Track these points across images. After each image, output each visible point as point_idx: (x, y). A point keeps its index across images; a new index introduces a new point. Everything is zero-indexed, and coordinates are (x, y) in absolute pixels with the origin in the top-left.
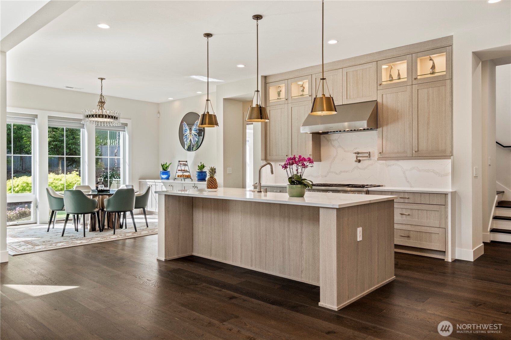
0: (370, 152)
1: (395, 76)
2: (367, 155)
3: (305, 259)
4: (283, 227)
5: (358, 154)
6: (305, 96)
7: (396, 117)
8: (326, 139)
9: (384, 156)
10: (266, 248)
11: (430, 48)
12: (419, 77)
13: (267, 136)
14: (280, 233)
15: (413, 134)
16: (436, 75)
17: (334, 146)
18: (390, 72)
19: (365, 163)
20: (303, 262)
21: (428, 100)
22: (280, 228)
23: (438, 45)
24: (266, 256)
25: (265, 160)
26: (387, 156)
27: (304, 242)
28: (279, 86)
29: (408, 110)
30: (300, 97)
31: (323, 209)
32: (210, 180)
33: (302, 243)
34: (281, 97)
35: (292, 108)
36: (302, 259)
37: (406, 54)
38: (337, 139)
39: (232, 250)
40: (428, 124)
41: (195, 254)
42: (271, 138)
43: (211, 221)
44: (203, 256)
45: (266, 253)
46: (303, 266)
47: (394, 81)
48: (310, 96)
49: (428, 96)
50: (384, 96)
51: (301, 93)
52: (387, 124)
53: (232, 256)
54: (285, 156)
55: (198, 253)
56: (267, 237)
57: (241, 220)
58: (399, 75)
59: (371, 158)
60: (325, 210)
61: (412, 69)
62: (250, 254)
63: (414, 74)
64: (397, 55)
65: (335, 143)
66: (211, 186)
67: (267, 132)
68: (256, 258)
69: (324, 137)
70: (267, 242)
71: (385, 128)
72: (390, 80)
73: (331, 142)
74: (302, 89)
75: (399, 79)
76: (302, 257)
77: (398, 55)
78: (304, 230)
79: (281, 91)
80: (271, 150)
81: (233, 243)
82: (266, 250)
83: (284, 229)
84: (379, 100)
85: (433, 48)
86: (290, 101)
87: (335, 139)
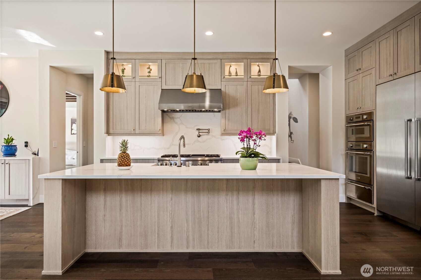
0: (209, 129)
1: (233, 73)
2: (207, 131)
3: (257, 229)
4: (231, 201)
5: (199, 130)
6: (151, 77)
7: (235, 103)
8: (169, 116)
9: (226, 132)
10: (208, 225)
11: (260, 58)
12: (252, 77)
13: (110, 111)
14: (227, 207)
15: (248, 117)
16: (261, 77)
17: (176, 123)
18: (230, 69)
19: (204, 137)
20: (255, 232)
21: (258, 94)
22: (227, 202)
23: (265, 57)
24: (208, 234)
25: (107, 134)
26: (229, 132)
27: (257, 212)
28: (123, 64)
29: (244, 99)
30: (147, 77)
31: (325, 180)
32: (125, 156)
33: (254, 214)
34: (124, 75)
35: (140, 86)
36: (254, 229)
37: (243, 58)
38: (180, 117)
39: (157, 235)
40: (258, 110)
41: (91, 250)
42: (114, 113)
43: (121, 205)
44: (107, 250)
45: (208, 230)
46: (255, 237)
47: (232, 77)
48: (160, 78)
49: (258, 91)
50: (227, 86)
51: (148, 74)
52: (229, 109)
53: (157, 241)
54: (133, 130)
55: (96, 248)
56: (210, 213)
57: (171, 200)
58: (236, 73)
59: (210, 134)
60: (327, 181)
61: (248, 69)
62: (186, 235)
63: (249, 74)
64: (236, 58)
65: (177, 120)
66: (126, 163)
67: (110, 106)
68: (194, 239)
69: (167, 115)
70: (210, 219)
71: (227, 111)
72: (229, 76)
73: (174, 120)
74: (149, 71)
75: (237, 75)
76: (254, 227)
77: (238, 58)
78: (257, 201)
79: (125, 69)
80: (114, 124)
81: (158, 227)
82: (208, 227)
83: (232, 202)
84: (223, 89)
85: (262, 58)
86: (137, 79)
87: (178, 117)
